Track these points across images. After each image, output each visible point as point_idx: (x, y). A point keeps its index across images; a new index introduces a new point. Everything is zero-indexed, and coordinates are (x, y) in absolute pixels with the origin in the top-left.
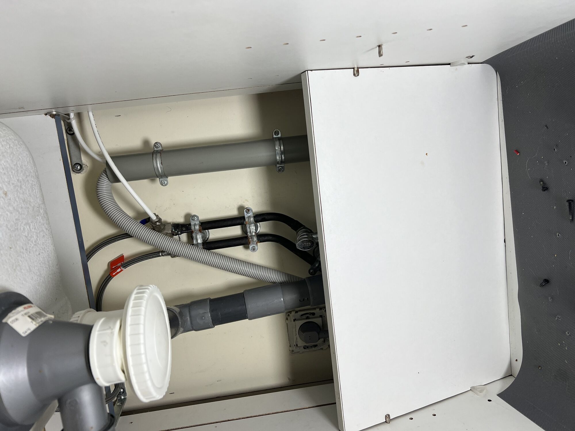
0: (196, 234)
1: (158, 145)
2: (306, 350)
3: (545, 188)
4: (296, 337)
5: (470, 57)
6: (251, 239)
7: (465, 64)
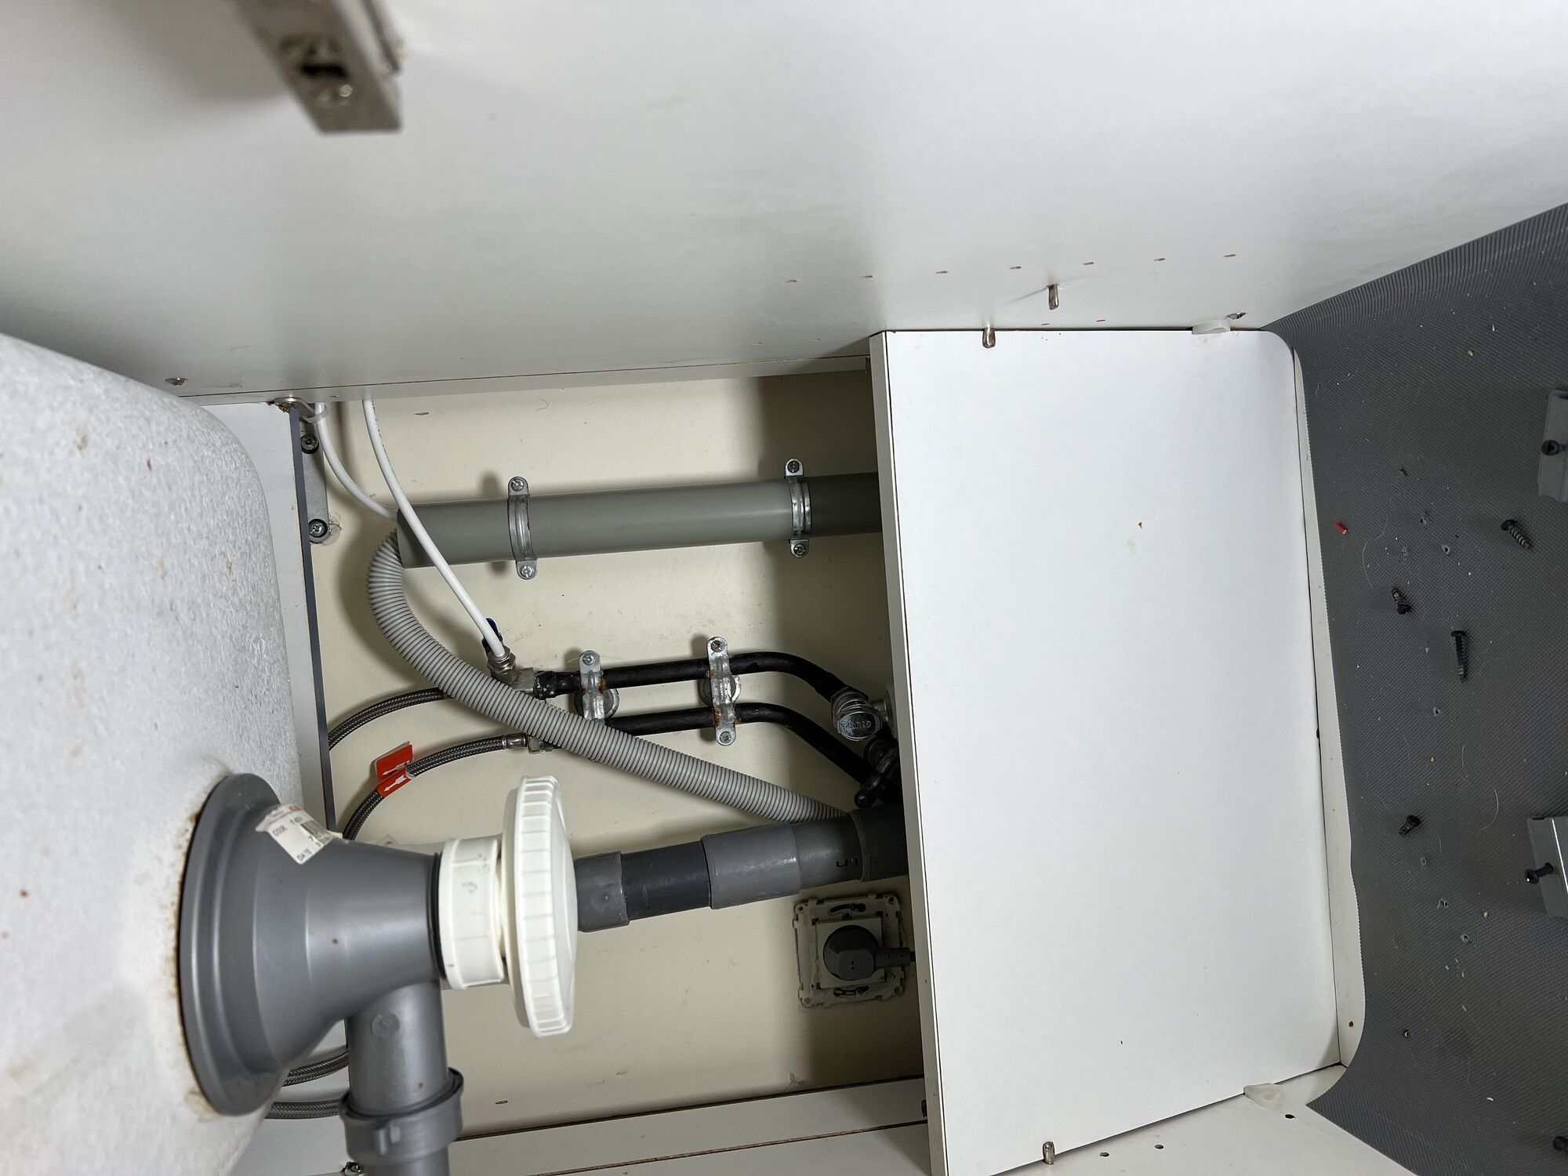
0: (592, 696)
1: (519, 483)
2: (839, 999)
3: (1405, 608)
4: (817, 966)
5: (1236, 316)
6: (722, 712)
7: (1225, 331)
